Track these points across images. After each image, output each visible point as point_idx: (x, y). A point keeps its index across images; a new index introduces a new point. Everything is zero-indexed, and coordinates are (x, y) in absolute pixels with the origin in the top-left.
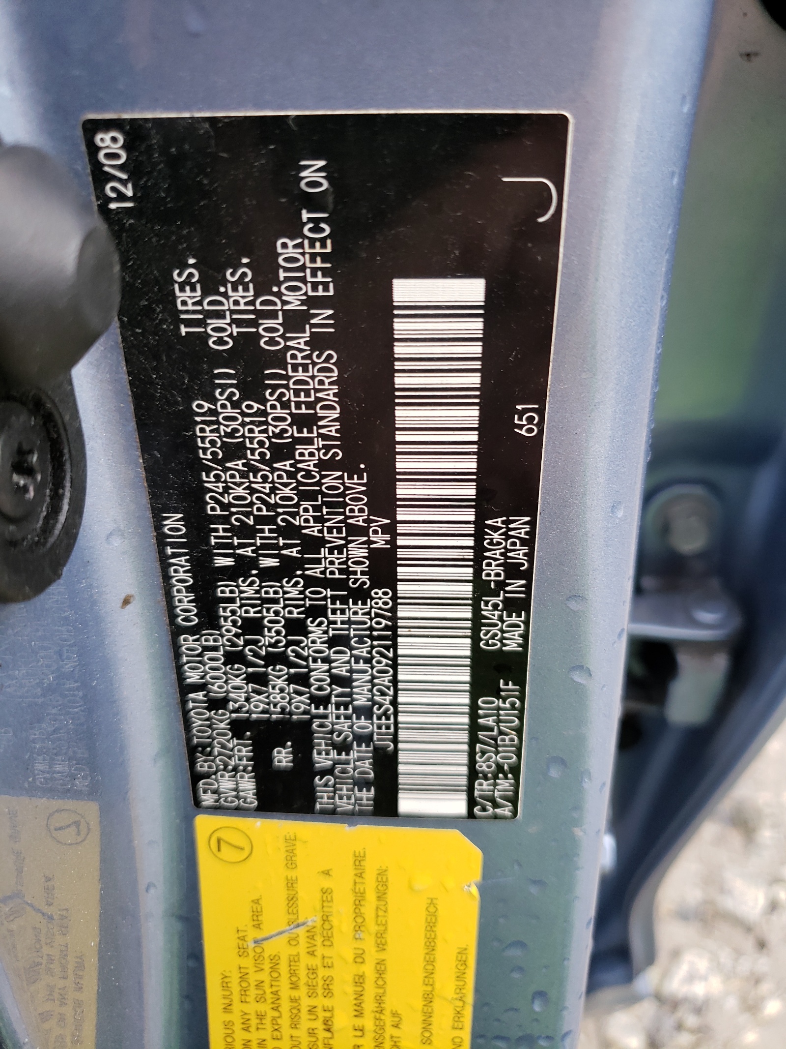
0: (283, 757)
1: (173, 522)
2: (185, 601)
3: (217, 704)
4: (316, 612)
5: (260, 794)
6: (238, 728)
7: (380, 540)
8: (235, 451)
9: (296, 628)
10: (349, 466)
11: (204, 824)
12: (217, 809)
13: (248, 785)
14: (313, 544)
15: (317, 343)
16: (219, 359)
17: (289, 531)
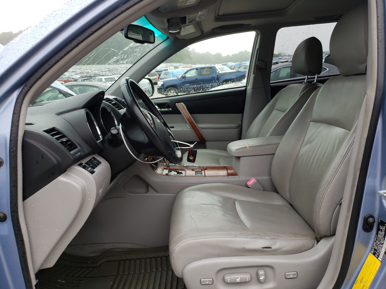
0: (375, 252)
1: (376, 236)
2: (375, 240)
3: (374, 247)
4: (380, 244)
5: (373, 253)
6: (374, 249)
7: (383, 242)
8: (380, 234)
9: (379, 245)
10: (383, 237)
11: (370, 253)
12: (371, 253)
13: (373, 252)
14: (381, 241)
15: (384, 231)
16: (380, 230)
17: (380, 239)
